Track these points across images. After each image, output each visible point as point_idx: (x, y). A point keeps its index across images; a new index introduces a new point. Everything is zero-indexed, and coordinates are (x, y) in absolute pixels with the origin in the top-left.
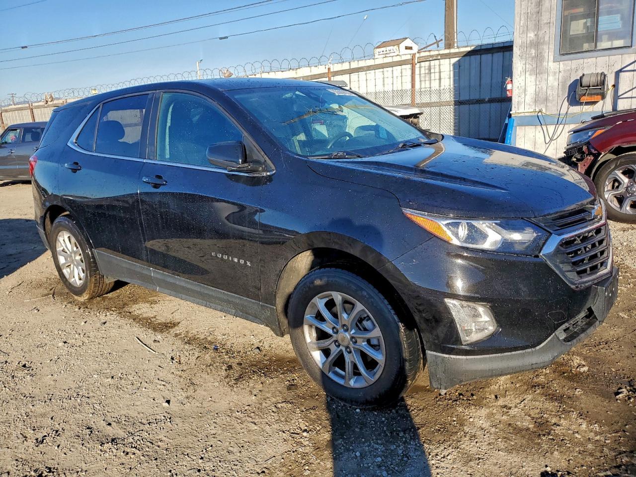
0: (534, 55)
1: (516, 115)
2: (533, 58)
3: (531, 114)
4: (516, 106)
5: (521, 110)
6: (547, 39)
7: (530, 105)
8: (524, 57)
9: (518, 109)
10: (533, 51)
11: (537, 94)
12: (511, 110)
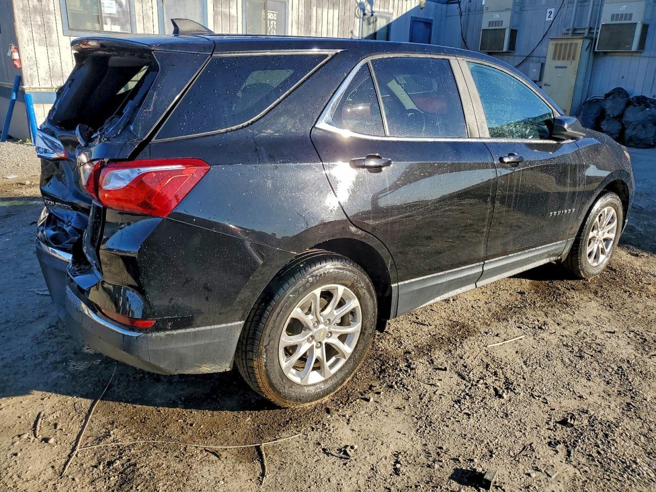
0: (40, 23)
1: (31, 90)
2: (39, 26)
3: (49, 90)
4: (29, 80)
5: (36, 85)
6: (52, 8)
7: (45, 80)
8: (29, 23)
9: (32, 84)
10: (38, 19)
11: (51, 68)
12: (23, 85)
